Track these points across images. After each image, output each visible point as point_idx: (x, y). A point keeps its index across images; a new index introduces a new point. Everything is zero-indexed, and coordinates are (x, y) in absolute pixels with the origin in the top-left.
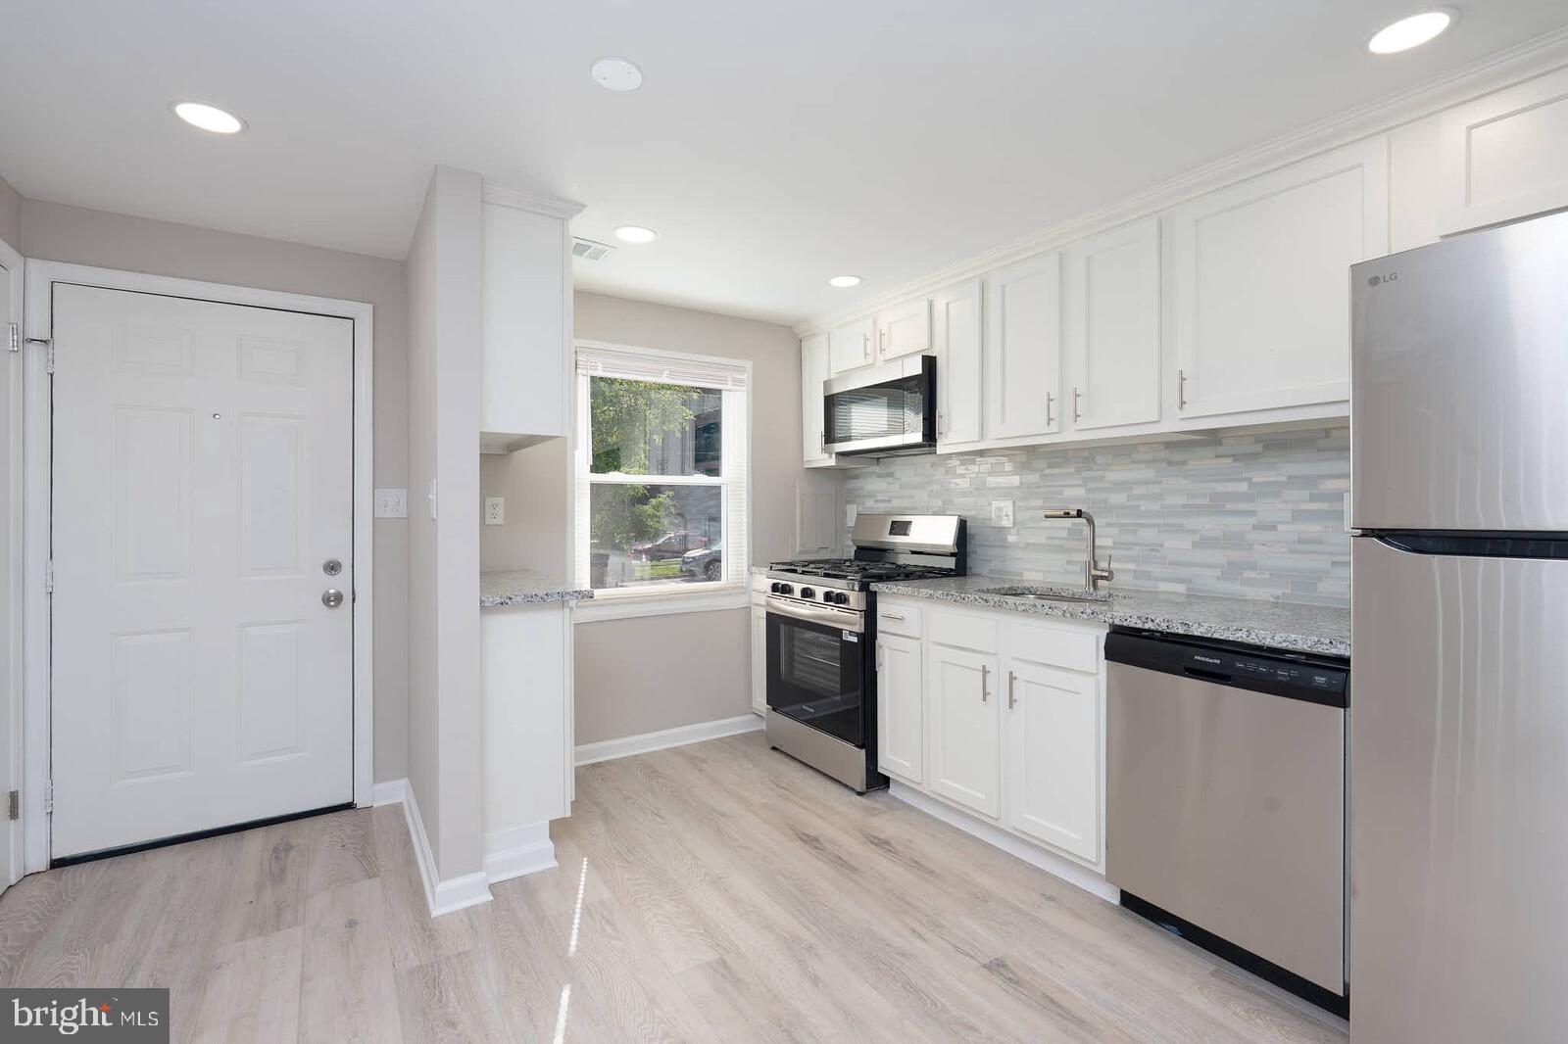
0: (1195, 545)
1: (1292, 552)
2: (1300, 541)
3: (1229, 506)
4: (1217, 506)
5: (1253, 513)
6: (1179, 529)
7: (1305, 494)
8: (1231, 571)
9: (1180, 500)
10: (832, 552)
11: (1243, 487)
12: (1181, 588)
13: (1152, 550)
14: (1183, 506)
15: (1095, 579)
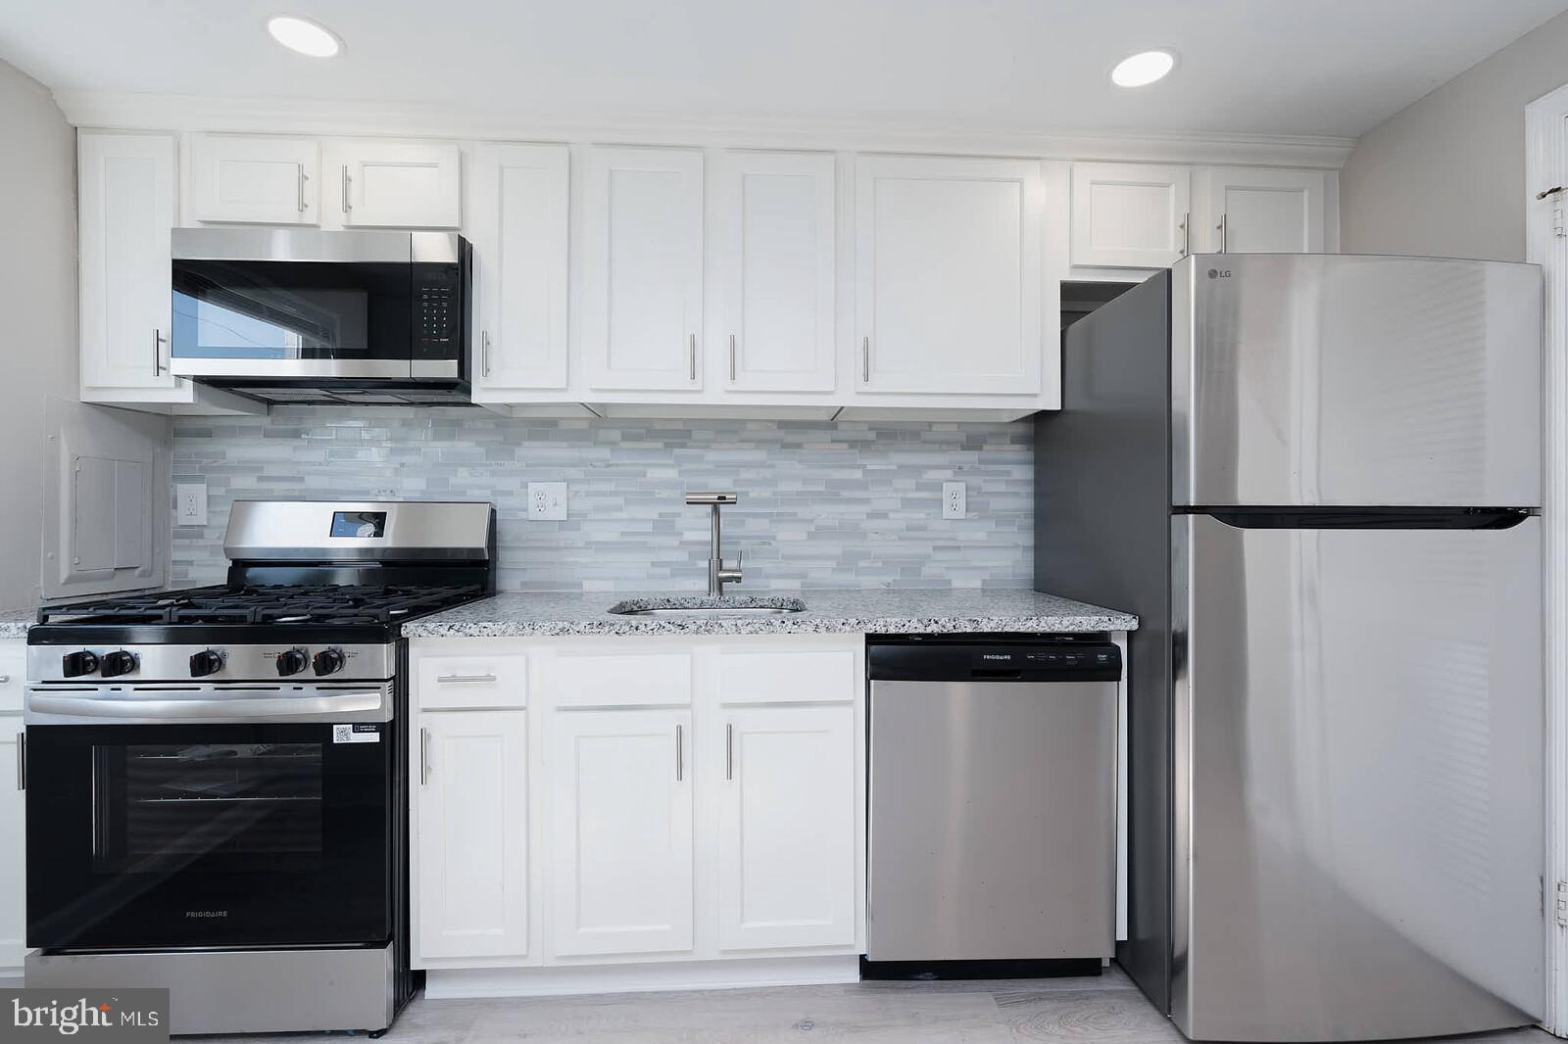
0: (811, 536)
1: (900, 539)
2: (908, 529)
3: (845, 494)
4: (833, 493)
5: (867, 501)
6: (793, 518)
7: (911, 483)
8: (846, 562)
9: (798, 487)
10: (142, 575)
11: (858, 474)
12: (796, 584)
13: (764, 543)
14: (798, 493)
15: (721, 581)
